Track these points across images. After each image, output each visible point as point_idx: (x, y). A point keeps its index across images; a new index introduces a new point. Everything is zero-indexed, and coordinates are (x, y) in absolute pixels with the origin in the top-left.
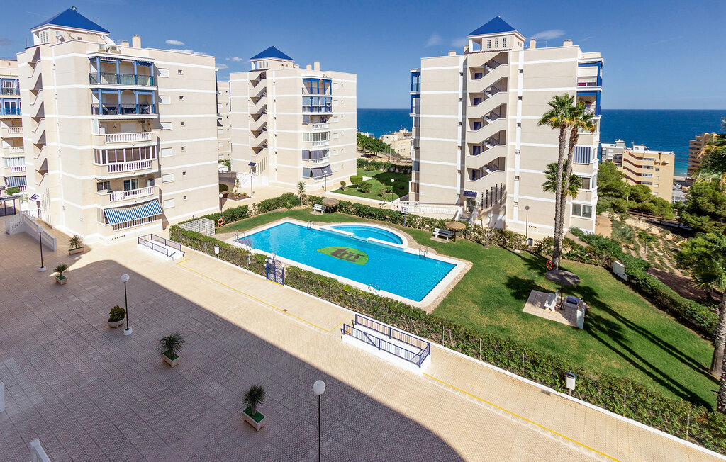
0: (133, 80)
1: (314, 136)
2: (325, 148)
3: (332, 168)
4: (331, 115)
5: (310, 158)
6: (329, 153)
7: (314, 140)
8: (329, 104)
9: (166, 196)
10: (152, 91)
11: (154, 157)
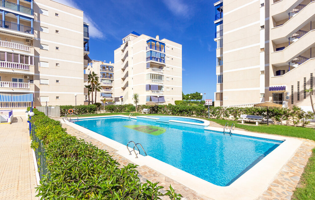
0: (16, 7)
1: (153, 76)
2: (160, 85)
3: (165, 98)
4: (165, 66)
5: (150, 89)
6: (163, 89)
7: (153, 78)
8: (163, 58)
9: (42, 93)
10: (31, 18)
11: (31, 63)
